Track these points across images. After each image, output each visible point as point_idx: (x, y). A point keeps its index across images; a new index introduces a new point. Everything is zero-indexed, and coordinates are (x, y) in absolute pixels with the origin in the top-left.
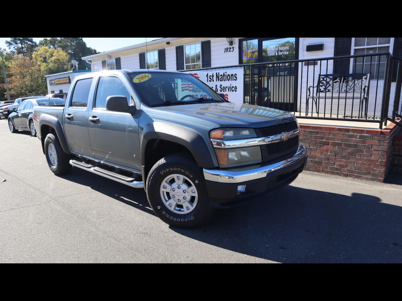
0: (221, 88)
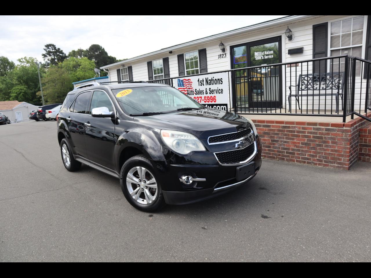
0: (210, 91)
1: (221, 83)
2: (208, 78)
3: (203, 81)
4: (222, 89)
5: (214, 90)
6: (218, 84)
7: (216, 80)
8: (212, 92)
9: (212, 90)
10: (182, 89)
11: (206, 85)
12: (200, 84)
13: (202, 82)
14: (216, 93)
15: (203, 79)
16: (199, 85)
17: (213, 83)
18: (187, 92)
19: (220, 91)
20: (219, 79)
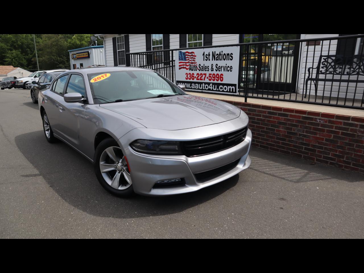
0: (216, 67)
1: (230, 59)
2: (215, 52)
3: (209, 55)
4: (231, 67)
5: (222, 67)
6: (227, 60)
7: (225, 54)
8: (219, 69)
9: (219, 66)
10: (183, 63)
11: (212, 60)
12: (205, 58)
13: (208, 57)
14: (224, 71)
15: (209, 53)
16: (204, 60)
17: (221, 58)
18: (189, 67)
19: (229, 69)
20: (229, 54)
